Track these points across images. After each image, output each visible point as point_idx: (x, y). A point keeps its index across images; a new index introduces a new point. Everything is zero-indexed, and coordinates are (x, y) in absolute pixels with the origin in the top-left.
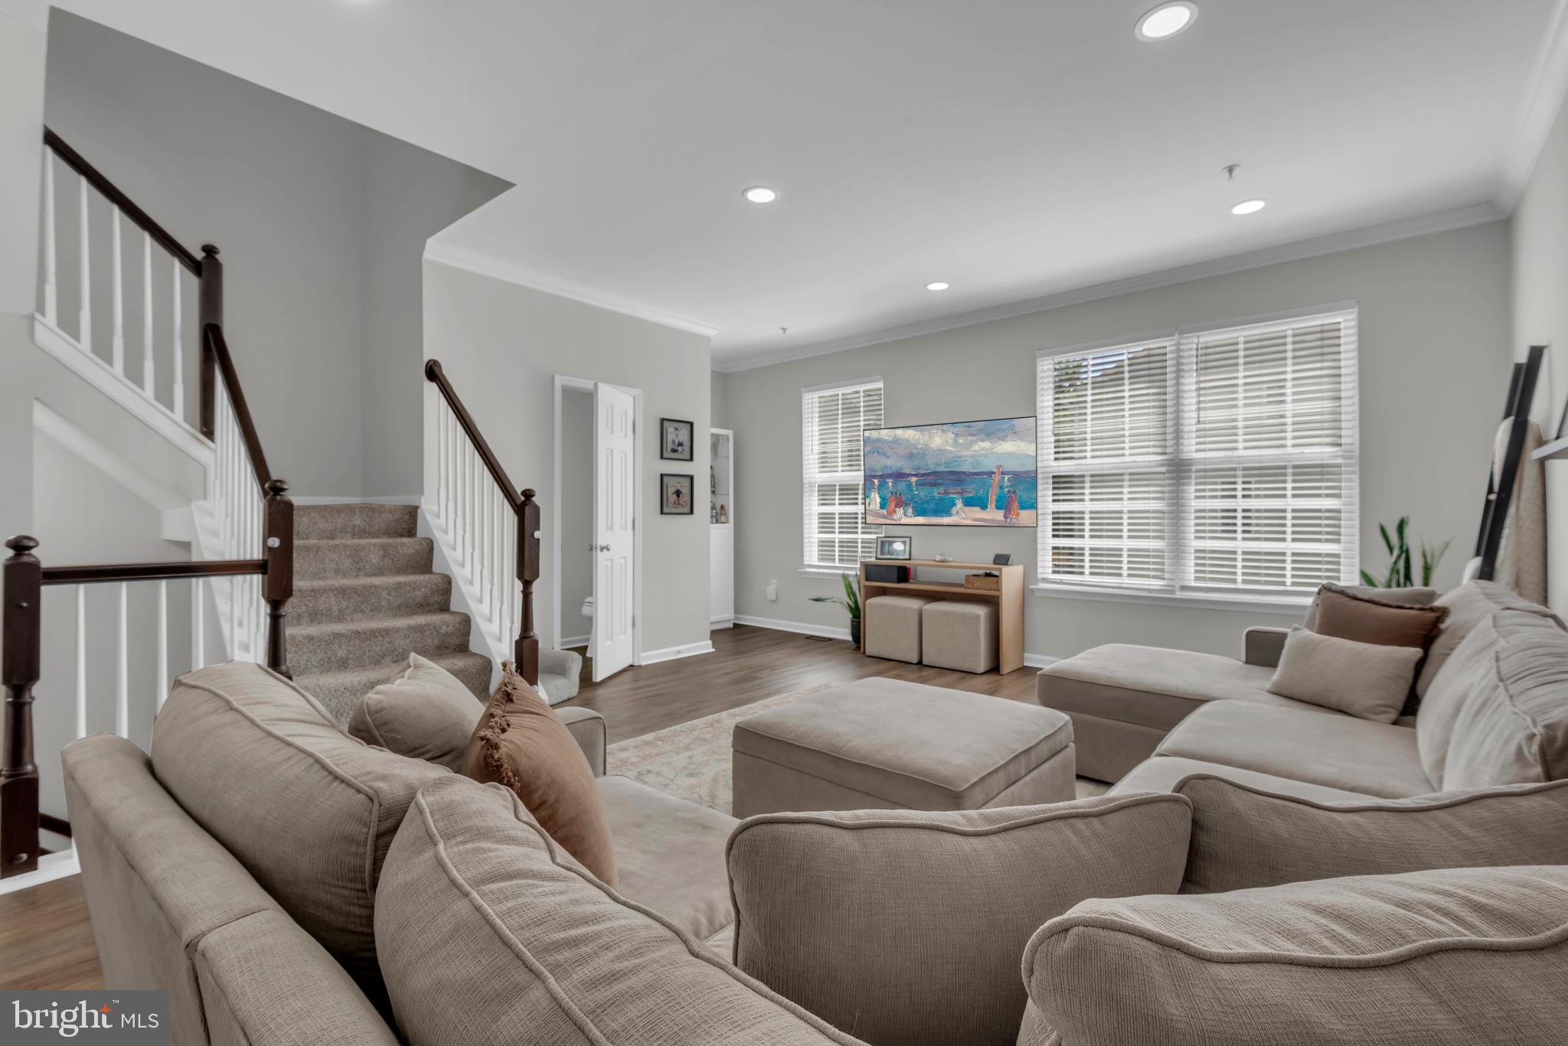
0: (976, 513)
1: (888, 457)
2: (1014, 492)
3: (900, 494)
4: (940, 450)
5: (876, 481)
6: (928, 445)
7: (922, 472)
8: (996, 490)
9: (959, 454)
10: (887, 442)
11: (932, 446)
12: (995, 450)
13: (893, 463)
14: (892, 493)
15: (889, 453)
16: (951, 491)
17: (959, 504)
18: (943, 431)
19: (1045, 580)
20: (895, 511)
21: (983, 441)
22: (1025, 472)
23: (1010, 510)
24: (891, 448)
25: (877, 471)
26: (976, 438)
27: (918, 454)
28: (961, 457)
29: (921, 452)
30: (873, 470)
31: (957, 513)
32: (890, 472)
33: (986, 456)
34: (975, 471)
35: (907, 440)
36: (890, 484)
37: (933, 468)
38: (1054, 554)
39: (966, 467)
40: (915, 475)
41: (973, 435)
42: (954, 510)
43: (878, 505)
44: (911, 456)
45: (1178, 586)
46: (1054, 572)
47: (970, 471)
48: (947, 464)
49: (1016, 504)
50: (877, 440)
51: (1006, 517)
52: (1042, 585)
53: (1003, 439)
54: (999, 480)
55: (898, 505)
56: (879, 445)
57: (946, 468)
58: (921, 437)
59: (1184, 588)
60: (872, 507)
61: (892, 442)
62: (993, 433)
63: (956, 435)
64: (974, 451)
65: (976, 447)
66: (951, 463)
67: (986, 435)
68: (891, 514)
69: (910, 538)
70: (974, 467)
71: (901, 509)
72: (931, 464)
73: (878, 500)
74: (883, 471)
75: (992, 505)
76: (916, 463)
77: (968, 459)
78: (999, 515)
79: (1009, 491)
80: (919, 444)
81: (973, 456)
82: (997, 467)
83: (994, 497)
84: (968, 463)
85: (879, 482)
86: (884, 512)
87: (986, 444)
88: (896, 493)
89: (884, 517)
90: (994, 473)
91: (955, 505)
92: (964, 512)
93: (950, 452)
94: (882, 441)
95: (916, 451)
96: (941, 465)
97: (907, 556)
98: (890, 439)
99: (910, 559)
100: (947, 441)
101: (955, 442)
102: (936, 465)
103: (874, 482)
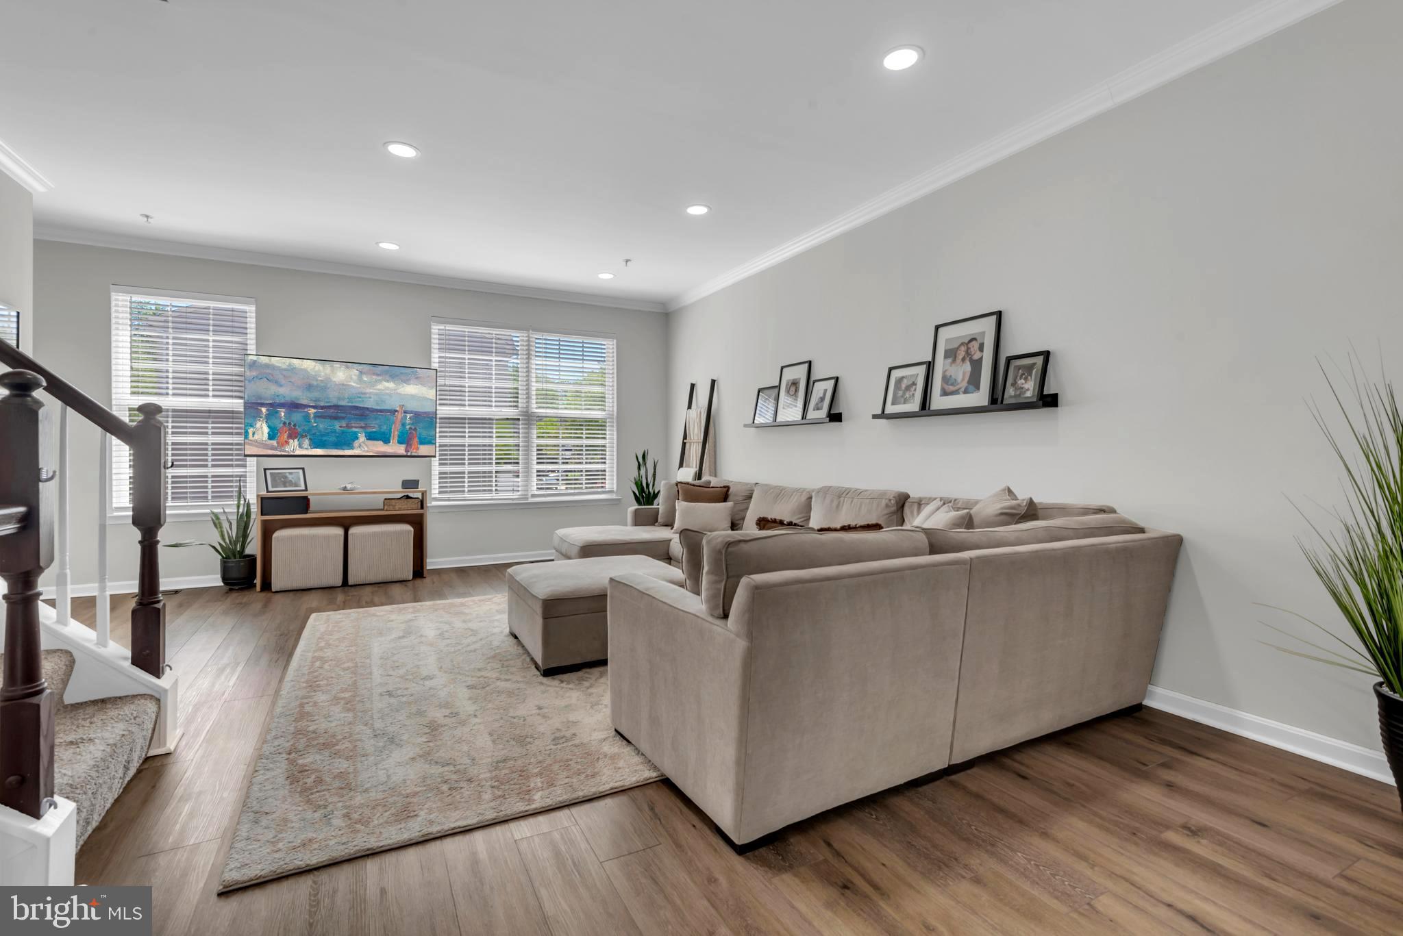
0: (379, 447)
1: (281, 386)
2: (415, 429)
3: (295, 425)
4: (343, 385)
5: (264, 410)
6: (329, 378)
7: (322, 404)
8: (399, 426)
9: (364, 391)
10: (279, 369)
11: (334, 380)
12: (399, 391)
13: (286, 392)
14: (285, 423)
15: (283, 381)
16: (353, 425)
17: (362, 438)
18: (347, 367)
19: (436, 499)
20: (286, 442)
21: (388, 381)
22: (425, 413)
23: (411, 445)
24: (284, 375)
26: (380, 378)
27: (317, 386)
28: (365, 394)
29: (321, 385)
30: (261, 398)
31: (360, 446)
32: (282, 401)
33: (390, 395)
34: (379, 408)
35: (305, 370)
36: (283, 414)
37: (334, 401)
38: (440, 478)
39: (370, 404)
40: (314, 407)
41: (378, 375)
42: (356, 443)
43: (266, 435)
44: (309, 387)
45: (530, 495)
46: (440, 493)
47: (373, 407)
48: (350, 399)
49: (417, 439)
50: (267, 366)
51: (407, 451)
52: (434, 503)
53: (407, 381)
54: (402, 418)
55: (292, 436)
56: (267, 370)
57: (348, 403)
58: (321, 368)
59: (533, 496)
60: (256, 437)
61: (285, 370)
62: (397, 376)
63: (361, 372)
64: (379, 390)
65: (380, 387)
66: (355, 398)
67: (391, 376)
68: (283, 445)
69: (303, 469)
70: (377, 404)
71: (296, 440)
72: (333, 398)
73: (266, 430)
74: (273, 399)
75: (394, 441)
76: (316, 394)
77: (372, 396)
78: (401, 450)
79: (410, 428)
80: (319, 375)
81: (376, 394)
82: (400, 406)
83: (396, 433)
84: (372, 399)
85: (267, 410)
86: (274, 443)
87: (391, 385)
88: (290, 424)
89: (273, 448)
90: (397, 411)
91: (357, 438)
92: (366, 445)
93: (353, 387)
94: (273, 367)
95: (315, 383)
96: (343, 399)
97: (303, 488)
98: (284, 367)
99: (306, 490)
100: (351, 378)
101: (360, 380)
102: (339, 399)
103: (261, 411)
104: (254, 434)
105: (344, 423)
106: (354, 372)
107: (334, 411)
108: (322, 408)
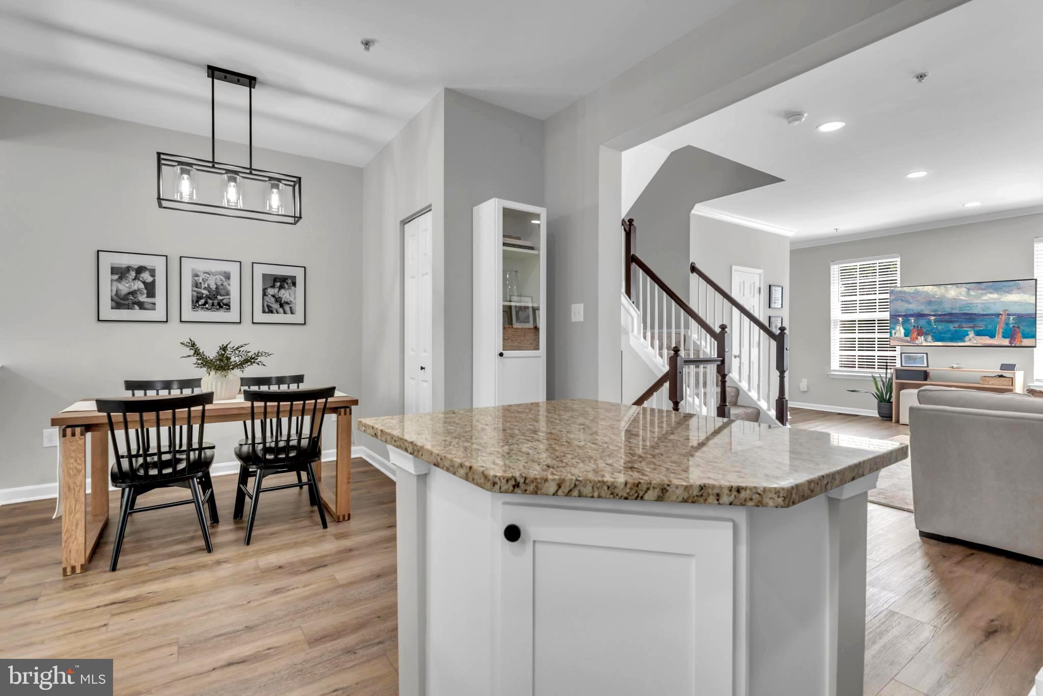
1: (910, 303)
3: (921, 327)
4: (955, 299)
5: (900, 319)
6: (944, 296)
7: (939, 313)
8: (1003, 325)
9: (972, 302)
10: (909, 293)
11: (948, 296)
12: (1002, 300)
13: (914, 307)
14: (914, 326)
15: (911, 301)
16: (964, 326)
17: (971, 334)
18: (957, 287)
20: (917, 338)
21: (993, 293)
22: (1026, 314)
23: (1015, 338)
24: (912, 297)
25: (902, 312)
26: (986, 292)
27: (935, 301)
28: (972, 304)
29: (938, 300)
30: (898, 312)
31: (970, 340)
32: (912, 313)
33: (995, 303)
34: (984, 313)
35: (926, 292)
36: (913, 321)
37: (948, 311)
39: (977, 311)
41: (983, 290)
42: (967, 338)
44: (930, 303)
47: (980, 313)
48: (960, 308)
49: (1019, 334)
51: (1011, 343)
53: (1010, 292)
54: (1005, 320)
55: (920, 334)
56: (902, 295)
57: (959, 311)
58: (937, 289)
60: (897, 335)
62: (1001, 288)
63: (969, 289)
64: (985, 300)
65: (986, 298)
66: (964, 307)
67: (994, 289)
68: (914, 340)
69: (927, 354)
70: (984, 310)
71: (923, 337)
72: (947, 308)
73: (903, 331)
74: (905, 312)
75: (998, 335)
76: (935, 307)
77: (979, 305)
80: (936, 295)
81: (983, 304)
82: (1003, 310)
83: (1001, 330)
84: (979, 307)
85: (903, 319)
86: (908, 338)
87: (995, 296)
88: (918, 327)
89: (907, 342)
90: (1001, 314)
91: (968, 335)
92: (975, 339)
93: (963, 300)
94: (905, 292)
95: (933, 300)
96: (956, 309)
97: (925, 365)
98: (912, 291)
99: (928, 366)
100: (961, 294)
101: (968, 294)
102: (952, 309)
103: (899, 319)
104: (895, 333)
105: (956, 325)
106: (963, 290)
107: (949, 317)
108: (940, 315)
